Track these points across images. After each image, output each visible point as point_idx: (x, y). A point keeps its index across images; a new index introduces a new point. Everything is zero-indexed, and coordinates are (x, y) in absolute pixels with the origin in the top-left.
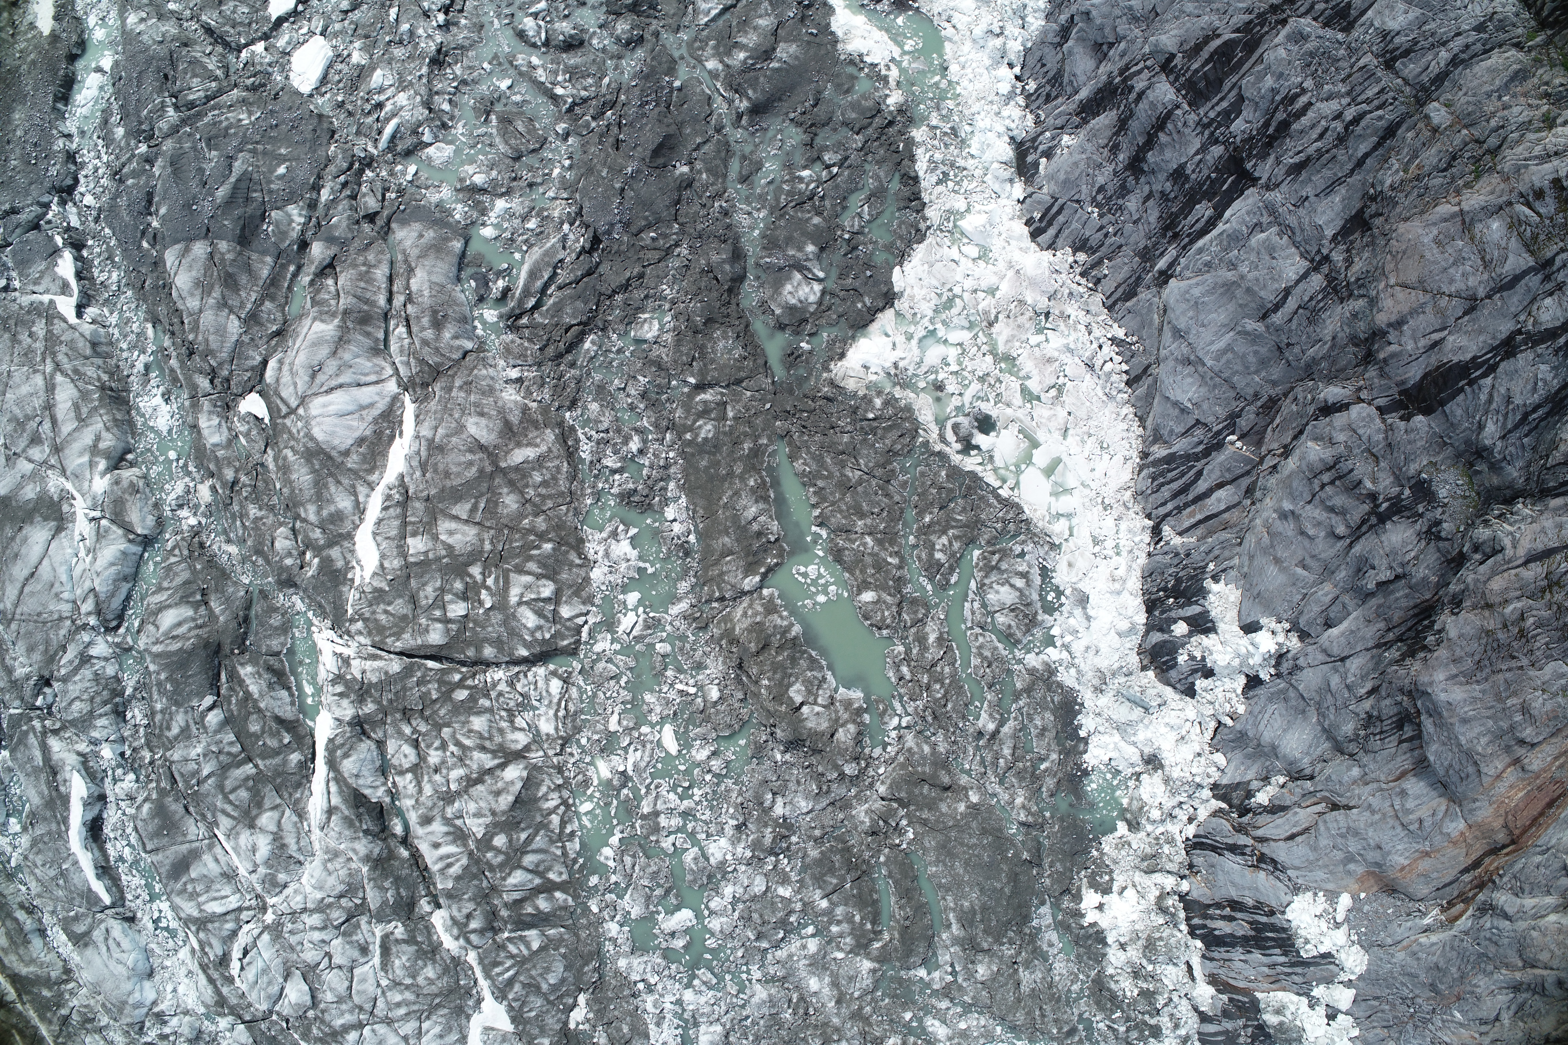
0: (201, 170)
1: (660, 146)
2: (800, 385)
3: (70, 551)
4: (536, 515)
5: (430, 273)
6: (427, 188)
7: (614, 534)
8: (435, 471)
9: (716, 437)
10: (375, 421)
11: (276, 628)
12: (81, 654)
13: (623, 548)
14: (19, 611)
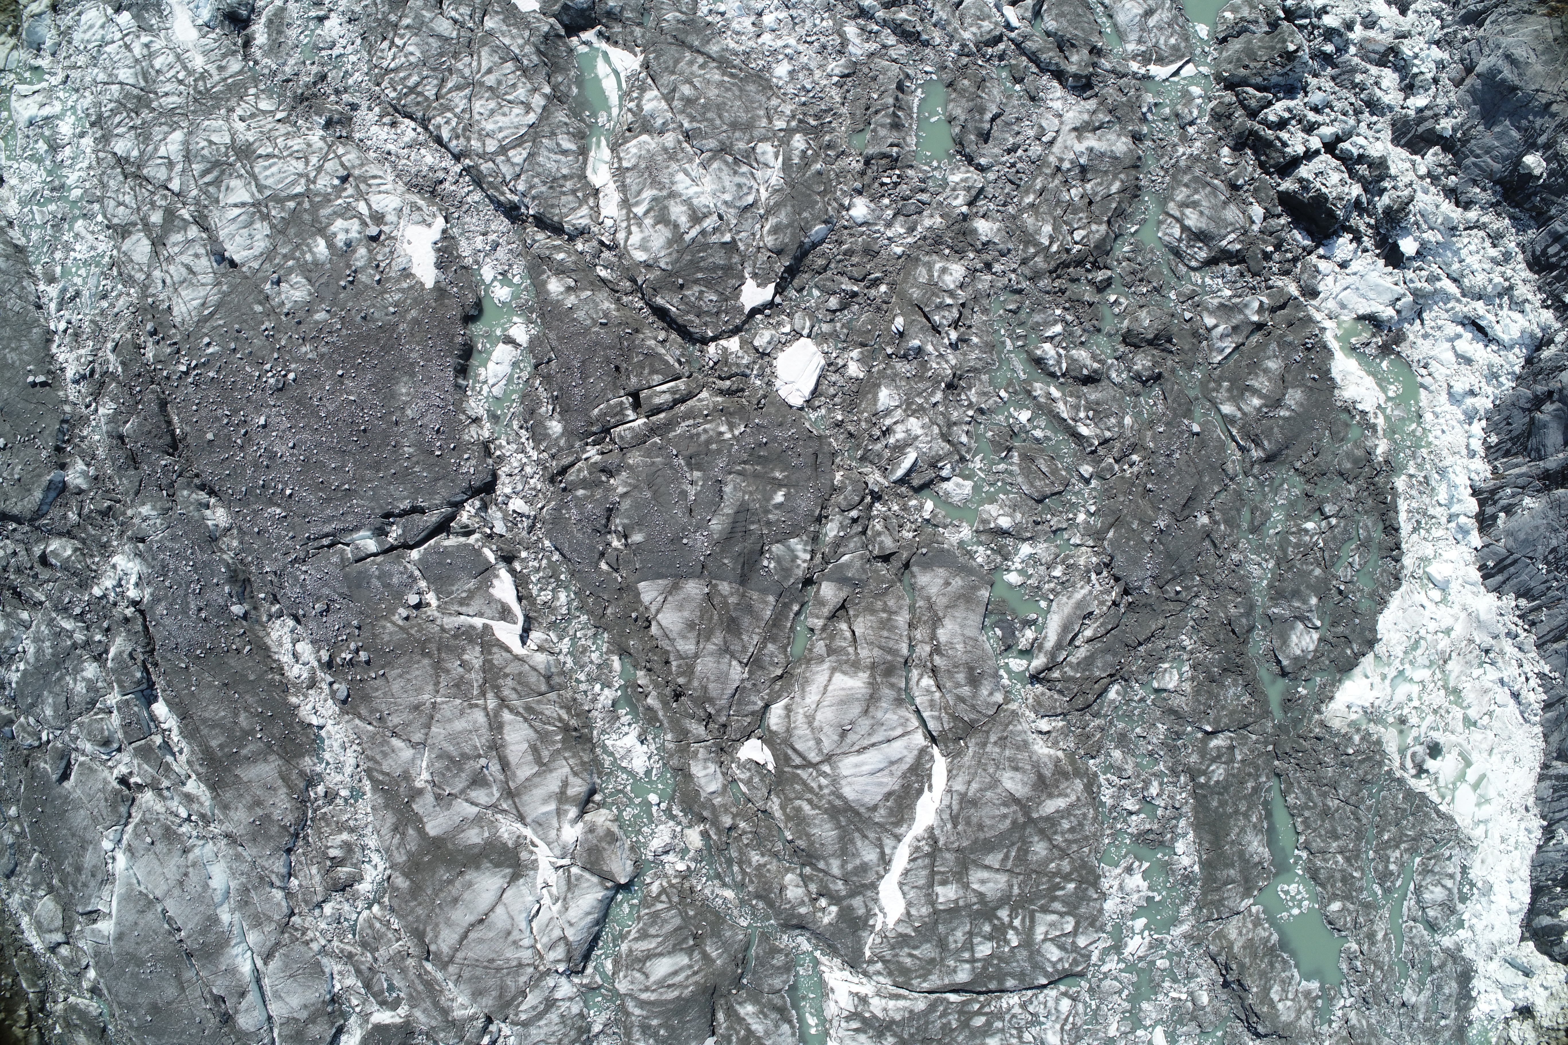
0: (684, 494)
1: (1189, 498)
2: (1295, 727)
3: (531, 898)
4: (1061, 858)
5: (962, 626)
6: (945, 527)
7: (1129, 870)
8: (968, 823)
9: (1225, 779)
10: (904, 776)
11: (778, 968)
12: (547, 999)
13: (1136, 881)
14: (460, 955)
